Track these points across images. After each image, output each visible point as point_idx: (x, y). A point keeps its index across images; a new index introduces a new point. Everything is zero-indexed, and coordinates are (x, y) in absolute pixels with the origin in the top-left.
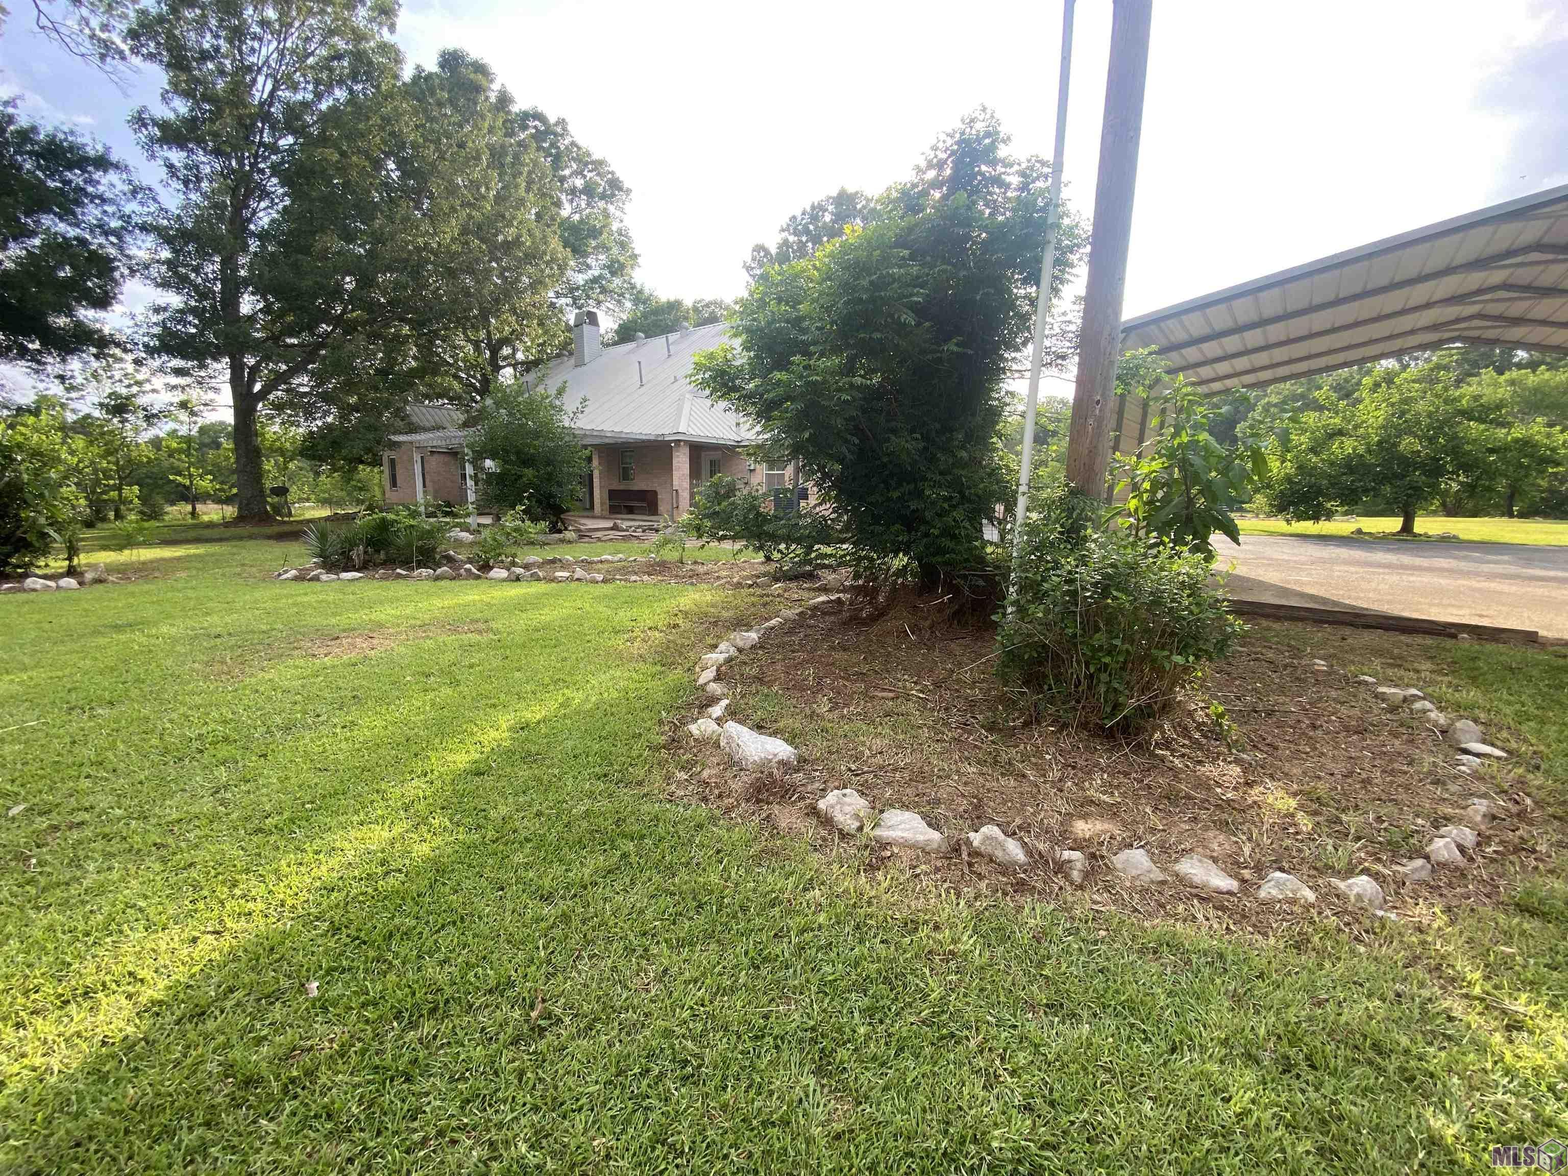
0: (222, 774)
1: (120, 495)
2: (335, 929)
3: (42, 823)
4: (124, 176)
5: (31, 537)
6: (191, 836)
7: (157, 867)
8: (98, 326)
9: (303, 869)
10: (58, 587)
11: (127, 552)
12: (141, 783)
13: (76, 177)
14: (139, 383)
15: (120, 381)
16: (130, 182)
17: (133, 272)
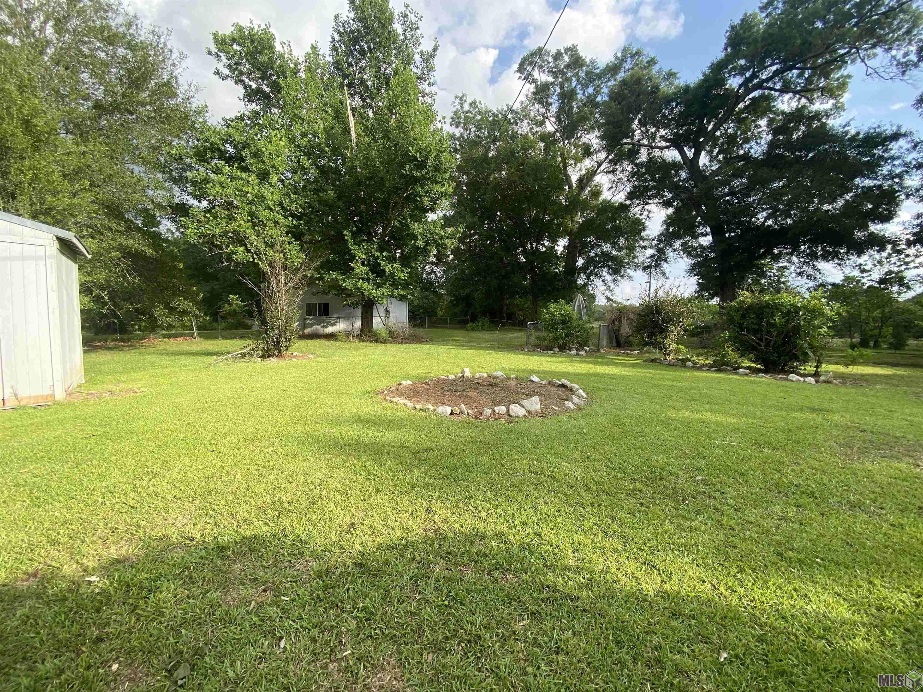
0: (792, 512)
1: (880, 332)
2: (761, 639)
3: (702, 488)
4: (909, 139)
5: (799, 353)
6: (748, 533)
7: (722, 537)
8: (882, 233)
9: (779, 592)
10: (804, 381)
11: (850, 367)
12: (752, 494)
13: (878, 152)
14: (907, 264)
15: (895, 263)
16: (912, 141)
17: (908, 196)
